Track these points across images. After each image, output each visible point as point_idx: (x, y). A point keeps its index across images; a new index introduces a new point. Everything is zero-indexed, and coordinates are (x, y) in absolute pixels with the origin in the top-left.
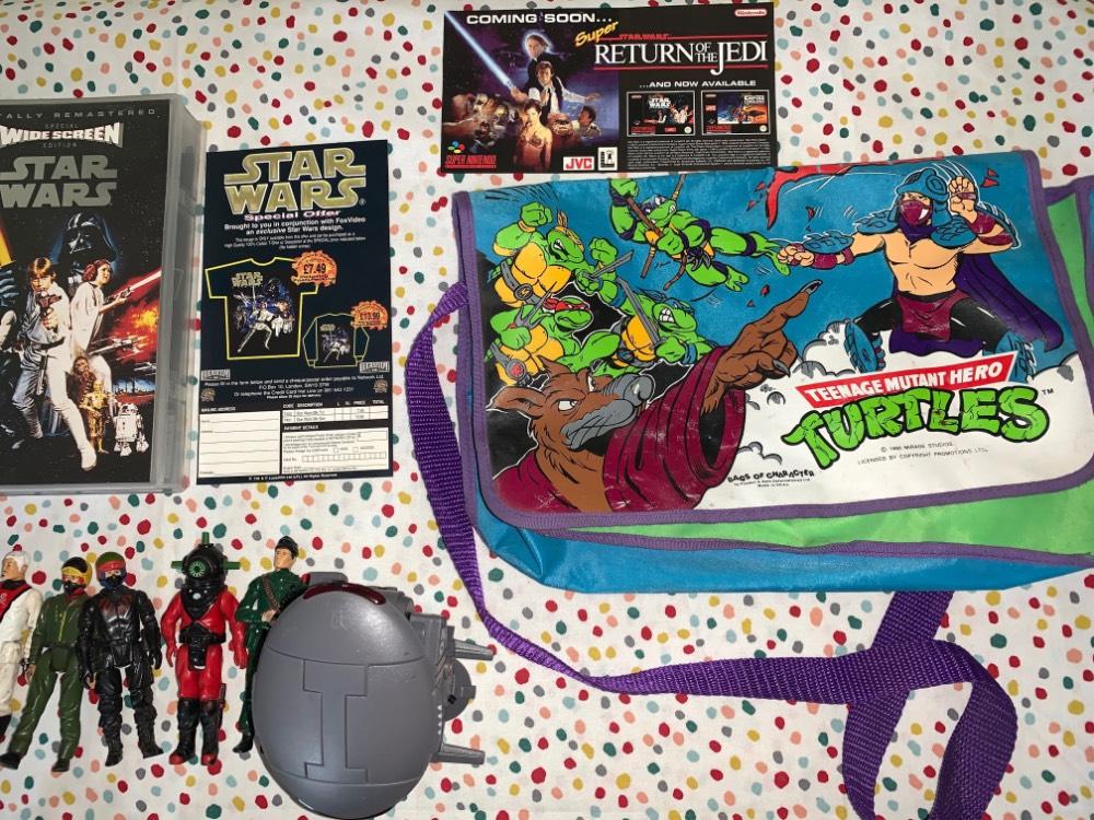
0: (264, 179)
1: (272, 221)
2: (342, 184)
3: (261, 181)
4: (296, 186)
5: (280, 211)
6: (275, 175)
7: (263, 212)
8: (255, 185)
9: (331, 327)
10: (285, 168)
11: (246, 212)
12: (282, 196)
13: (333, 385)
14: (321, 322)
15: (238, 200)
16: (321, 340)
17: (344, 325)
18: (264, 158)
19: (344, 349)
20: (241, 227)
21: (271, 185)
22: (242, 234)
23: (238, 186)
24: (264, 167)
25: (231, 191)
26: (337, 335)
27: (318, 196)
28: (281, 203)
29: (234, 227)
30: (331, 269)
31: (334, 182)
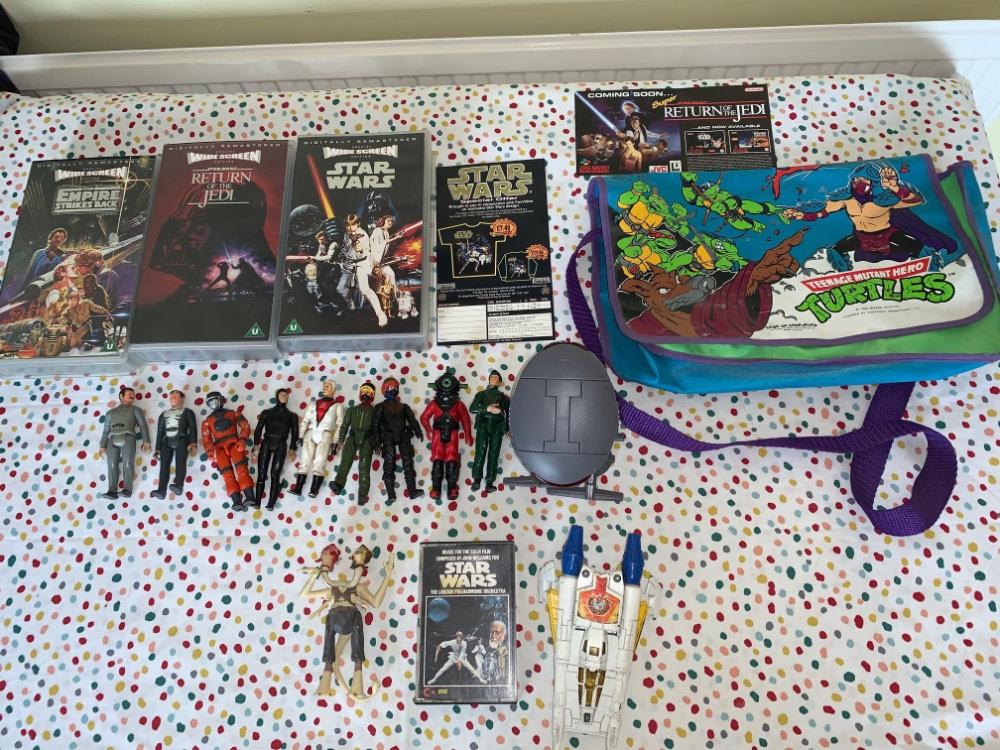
0: (472, 180)
1: (477, 203)
2: (518, 183)
3: (469, 182)
4: (491, 185)
5: (482, 198)
6: (478, 178)
7: (471, 199)
8: (466, 185)
9: (514, 259)
10: (484, 176)
11: (462, 198)
12: (483, 189)
13: (516, 290)
14: (508, 257)
15: (457, 192)
16: (509, 266)
17: (522, 259)
18: (471, 170)
19: (522, 271)
20: (460, 207)
21: (475, 184)
22: (460, 210)
23: (456, 185)
24: (472, 175)
25: (452, 187)
26: (518, 263)
27: (503, 189)
28: (483, 193)
29: (455, 207)
30: (513, 228)
31: (514, 182)
